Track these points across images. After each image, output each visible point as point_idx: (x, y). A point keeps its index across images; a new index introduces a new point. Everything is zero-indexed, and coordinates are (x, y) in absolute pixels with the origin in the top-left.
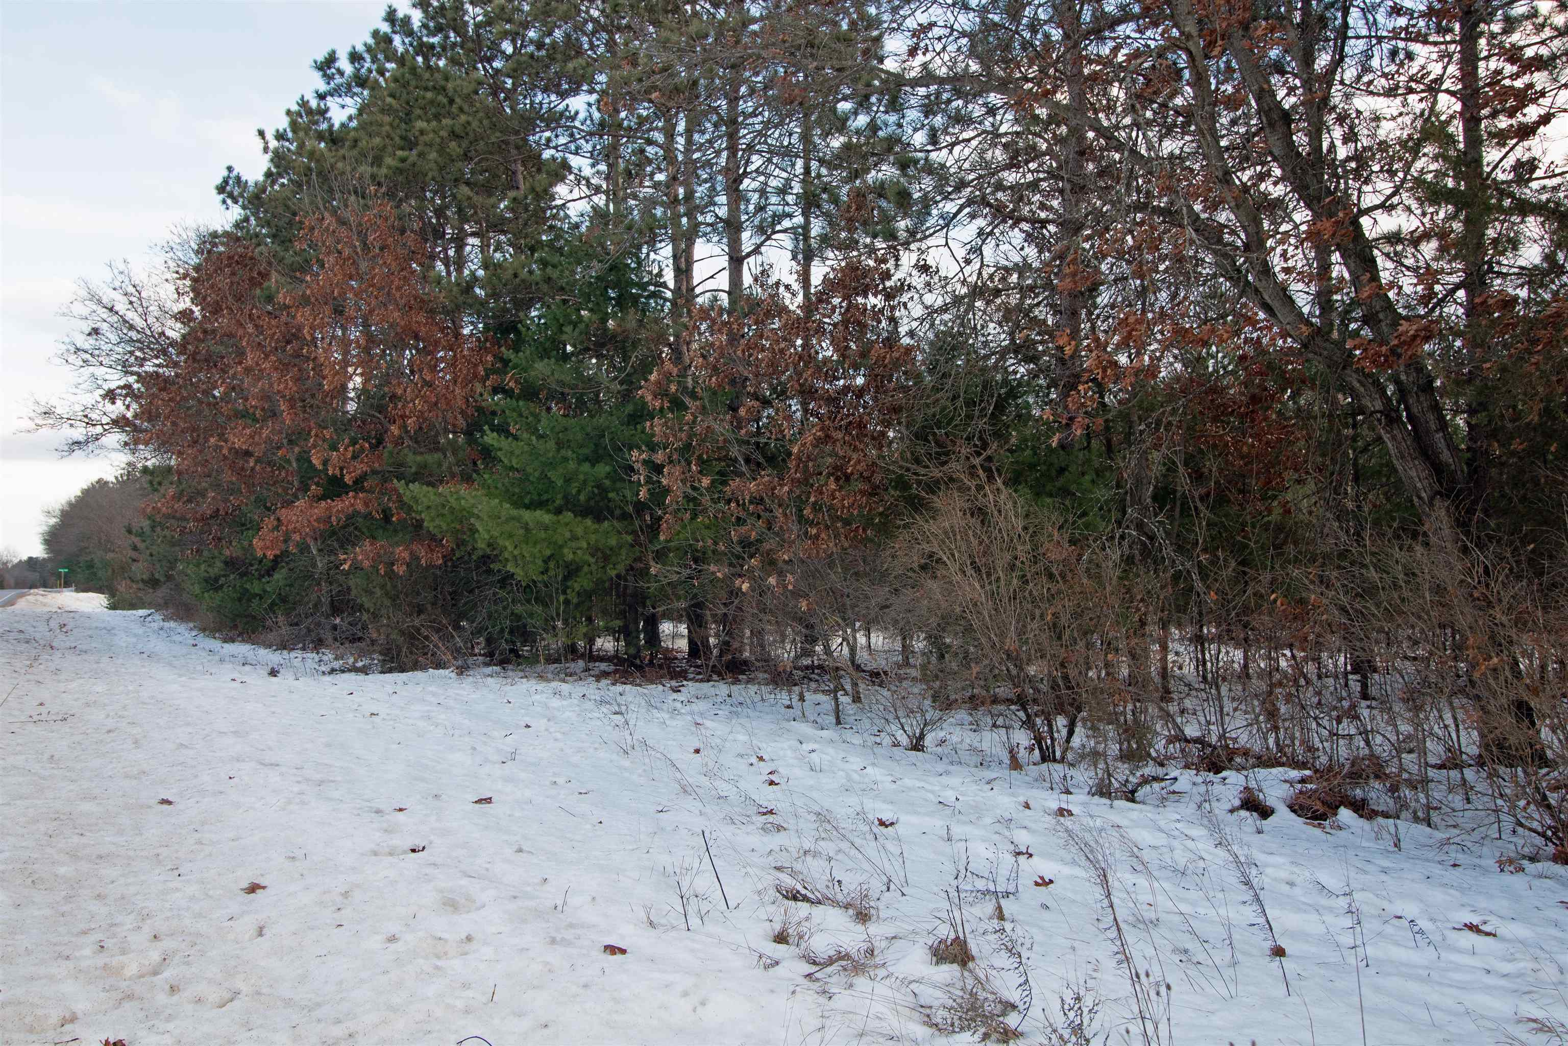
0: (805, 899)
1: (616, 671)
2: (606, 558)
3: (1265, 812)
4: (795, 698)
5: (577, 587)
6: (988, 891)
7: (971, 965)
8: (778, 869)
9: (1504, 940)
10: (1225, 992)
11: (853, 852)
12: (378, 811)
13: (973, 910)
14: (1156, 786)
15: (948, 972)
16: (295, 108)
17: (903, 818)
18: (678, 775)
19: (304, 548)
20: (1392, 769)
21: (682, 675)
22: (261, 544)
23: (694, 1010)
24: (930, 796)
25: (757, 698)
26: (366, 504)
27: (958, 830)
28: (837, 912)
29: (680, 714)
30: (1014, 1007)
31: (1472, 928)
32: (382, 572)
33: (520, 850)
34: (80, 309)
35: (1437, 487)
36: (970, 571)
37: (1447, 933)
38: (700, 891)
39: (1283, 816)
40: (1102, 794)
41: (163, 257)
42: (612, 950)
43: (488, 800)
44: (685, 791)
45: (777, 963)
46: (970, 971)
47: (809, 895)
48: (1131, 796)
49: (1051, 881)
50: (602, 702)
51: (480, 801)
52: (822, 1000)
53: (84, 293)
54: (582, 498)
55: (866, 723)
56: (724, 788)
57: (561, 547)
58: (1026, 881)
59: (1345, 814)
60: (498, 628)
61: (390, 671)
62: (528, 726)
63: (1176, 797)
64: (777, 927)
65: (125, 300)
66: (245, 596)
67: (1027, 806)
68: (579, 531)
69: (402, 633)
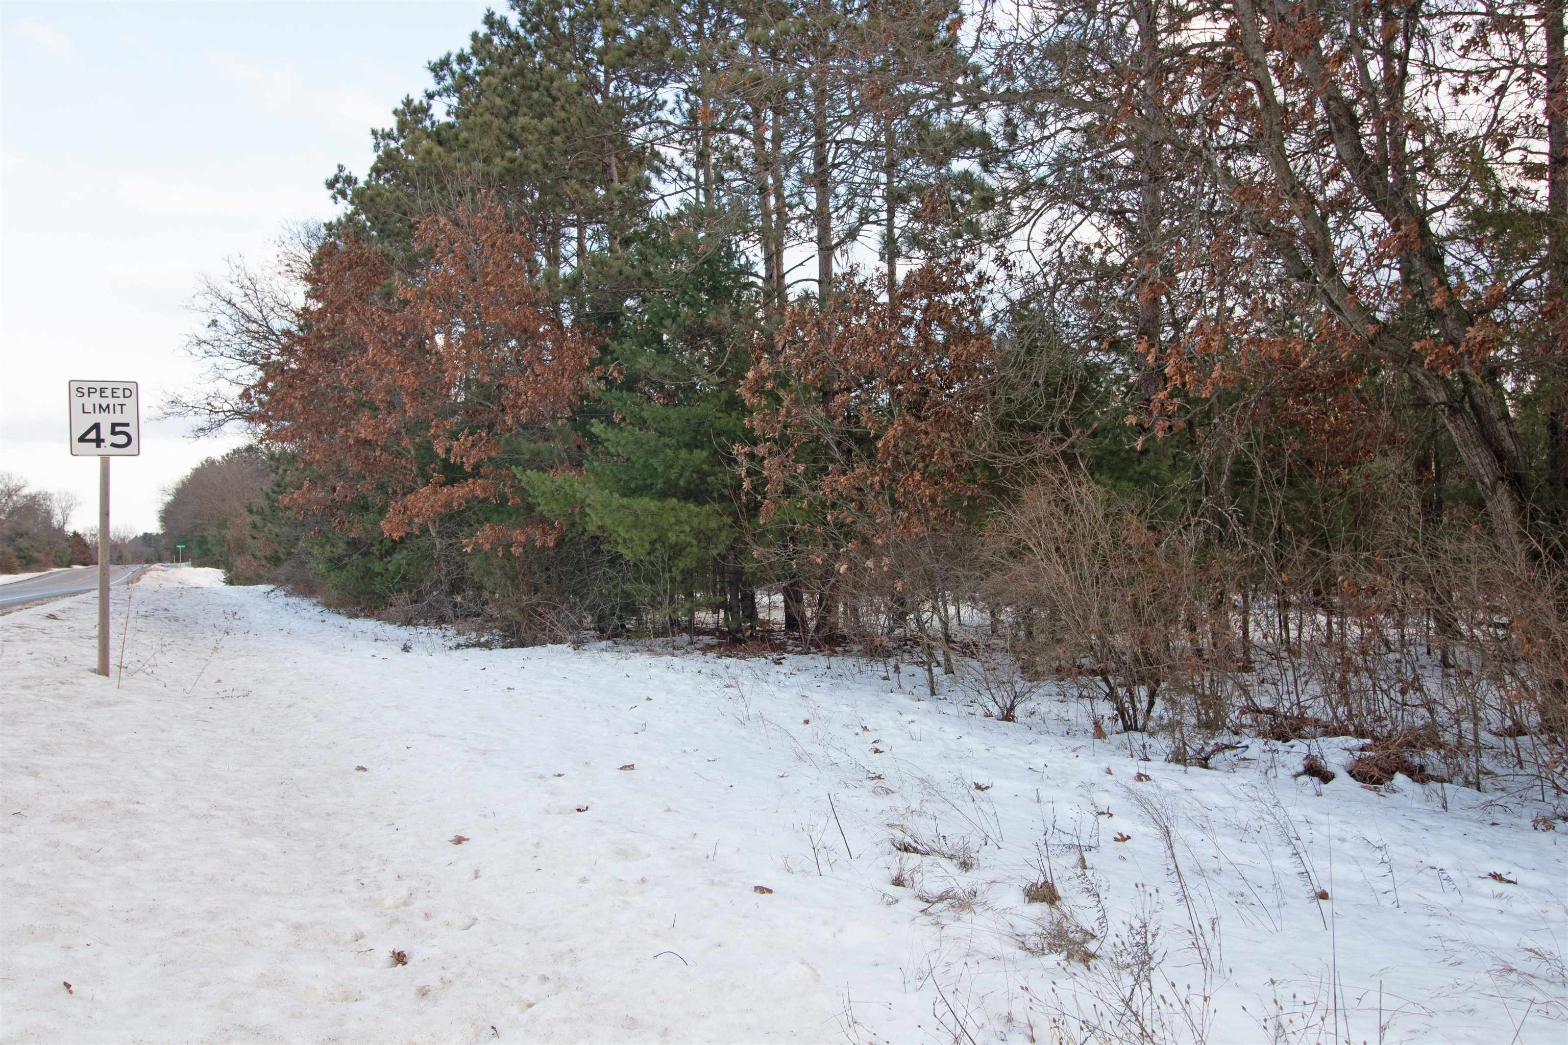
0: (916, 850)
1: (720, 645)
2: (709, 539)
3: (1326, 777)
4: (891, 669)
5: (681, 565)
6: (1073, 846)
7: (1057, 903)
8: (890, 826)
9: (1524, 887)
10: (1272, 928)
11: (954, 812)
12: (541, 777)
13: (1060, 861)
14: (1228, 753)
15: (1039, 909)
16: (401, 107)
17: (998, 783)
18: (794, 745)
19: (425, 531)
20: (1449, 737)
21: (780, 648)
22: (388, 526)
23: (834, 936)
24: (1021, 762)
25: (856, 670)
26: (484, 489)
27: (1045, 793)
28: (943, 862)
29: (785, 686)
30: (1093, 937)
31: (1496, 877)
32: (500, 554)
33: (669, 810)
34: (202, 302)
35: (1499, 473)
36: (1055, 557)
37: (1472, 881)
38: (828, 844)
39: (1343, 782)
40: (1178, 761)
41: (277, 250)
42: (762, 890)
43: (631, 767)
44: (800, 758)
45: (897, 901)
46: (1058, 909)
47: (919, 847)
48: (1204, 763)
49: (1129, 837)
50: (714, 675)
51: (624, 768)
52: (935, 929)
53: (203, 287)
54: (682, 482)
55: (961, 696)
56: (835, 755)
57: (667, 530)
58: (1106, 838)
59: (1400, 779)
60: (609, 606)
61: (511, 646)
62: (649, 699)
63: (1246, 763)
64: (895, 874)
65: (242, 292)
66: (368, 575)
67: (1109, 772)
68: (683, 516)
69: (522, 610)
